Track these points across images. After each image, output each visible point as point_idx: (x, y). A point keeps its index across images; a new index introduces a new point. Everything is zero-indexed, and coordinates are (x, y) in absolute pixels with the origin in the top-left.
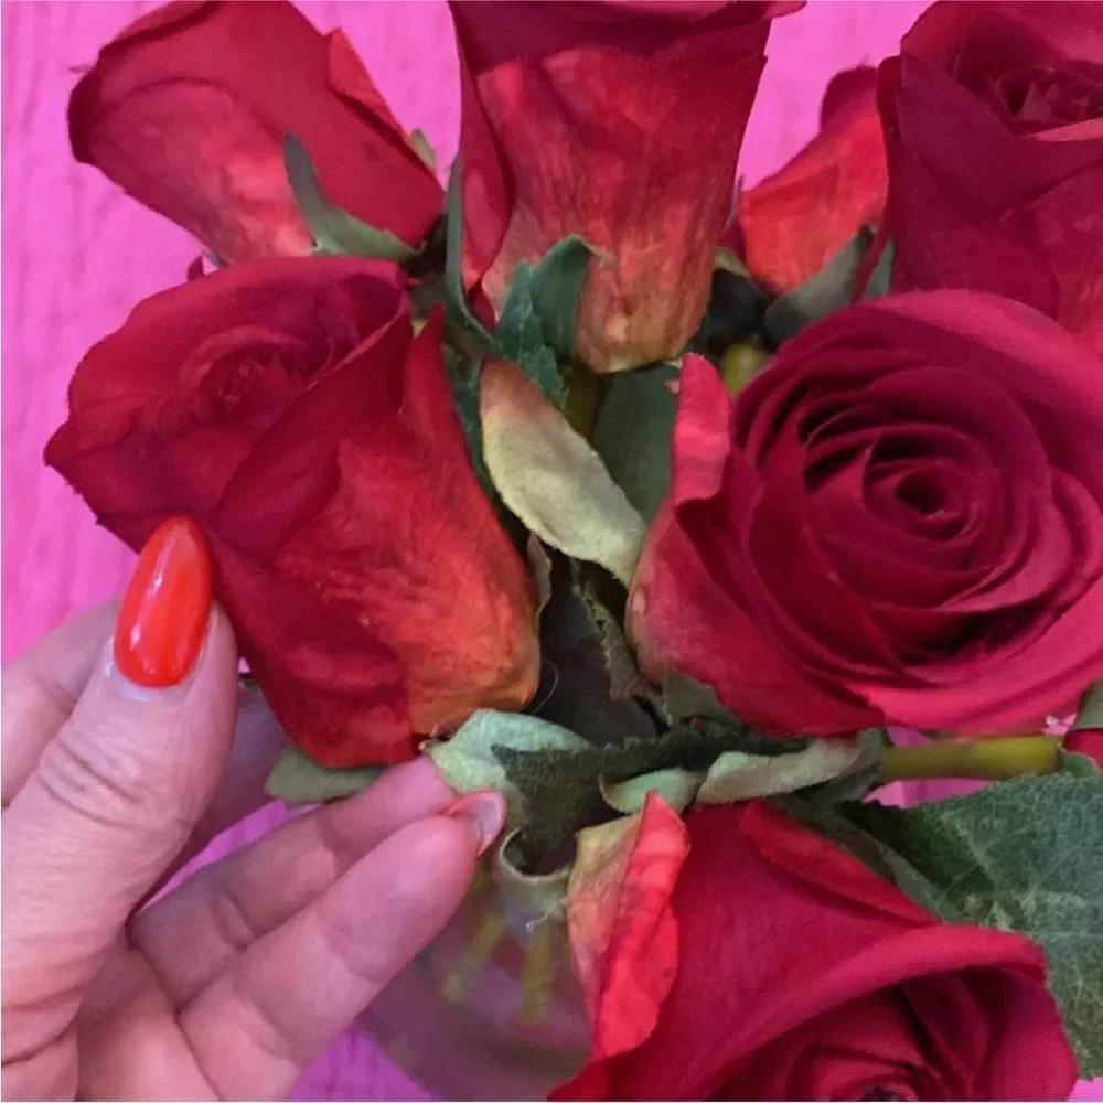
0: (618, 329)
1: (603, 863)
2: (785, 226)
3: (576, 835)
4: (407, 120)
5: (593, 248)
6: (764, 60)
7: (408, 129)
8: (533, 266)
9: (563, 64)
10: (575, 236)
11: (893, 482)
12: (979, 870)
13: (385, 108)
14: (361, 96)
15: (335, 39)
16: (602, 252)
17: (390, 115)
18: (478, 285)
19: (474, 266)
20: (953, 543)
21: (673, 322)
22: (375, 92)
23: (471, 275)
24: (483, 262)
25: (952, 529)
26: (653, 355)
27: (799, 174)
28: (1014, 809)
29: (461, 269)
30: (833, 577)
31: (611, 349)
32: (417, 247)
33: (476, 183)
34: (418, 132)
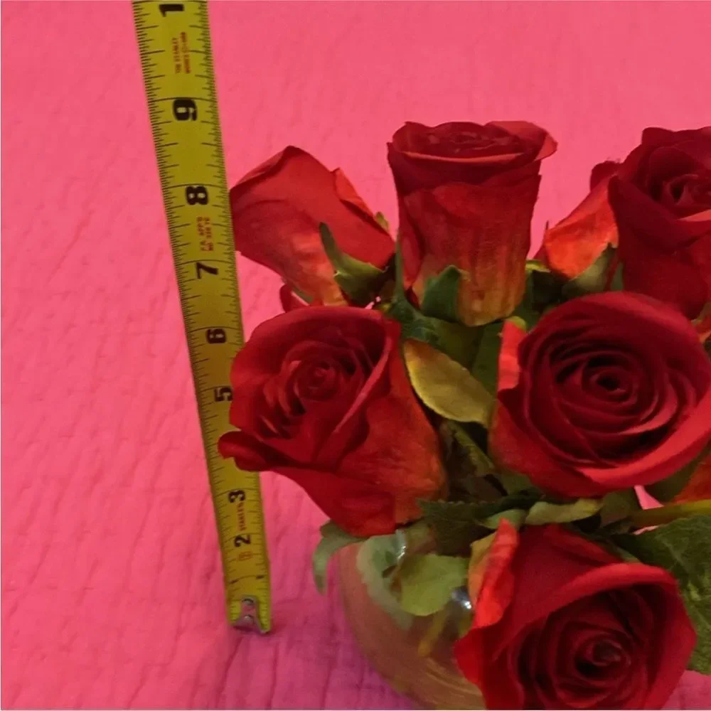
0: (477, 306)
1: (482, 554)
2: (570, 247)
3: (471, 545)
4: (373, 209)
5: (461, 271)
6: (539, 178)
7: (374, 212)
8: (435, 280)
9: (440, 192)
10: (453, 266)
11: (595, 378)
12: (678, 565)
13: (364, 205)
14: (351, 200)
15: (338, 173)
16: (465, 274)
17: (367, 209)
18: (411, 288)
19: (408, 279)
20: (625, 404)
21: (505, 300)
22: (359, 198)
23: (407, 284)
24: (412, 278)
25: (625, 397)
26: (496, 317)
27: (574, 220)
28: (691, 531)
29: (403, 281)
30: (568, 422)
31: (475, 315)
32: (383, 268)
33: (407, 242)
34: (379, 214)
